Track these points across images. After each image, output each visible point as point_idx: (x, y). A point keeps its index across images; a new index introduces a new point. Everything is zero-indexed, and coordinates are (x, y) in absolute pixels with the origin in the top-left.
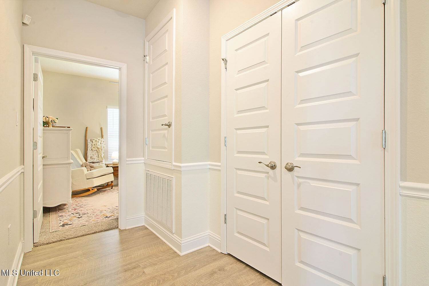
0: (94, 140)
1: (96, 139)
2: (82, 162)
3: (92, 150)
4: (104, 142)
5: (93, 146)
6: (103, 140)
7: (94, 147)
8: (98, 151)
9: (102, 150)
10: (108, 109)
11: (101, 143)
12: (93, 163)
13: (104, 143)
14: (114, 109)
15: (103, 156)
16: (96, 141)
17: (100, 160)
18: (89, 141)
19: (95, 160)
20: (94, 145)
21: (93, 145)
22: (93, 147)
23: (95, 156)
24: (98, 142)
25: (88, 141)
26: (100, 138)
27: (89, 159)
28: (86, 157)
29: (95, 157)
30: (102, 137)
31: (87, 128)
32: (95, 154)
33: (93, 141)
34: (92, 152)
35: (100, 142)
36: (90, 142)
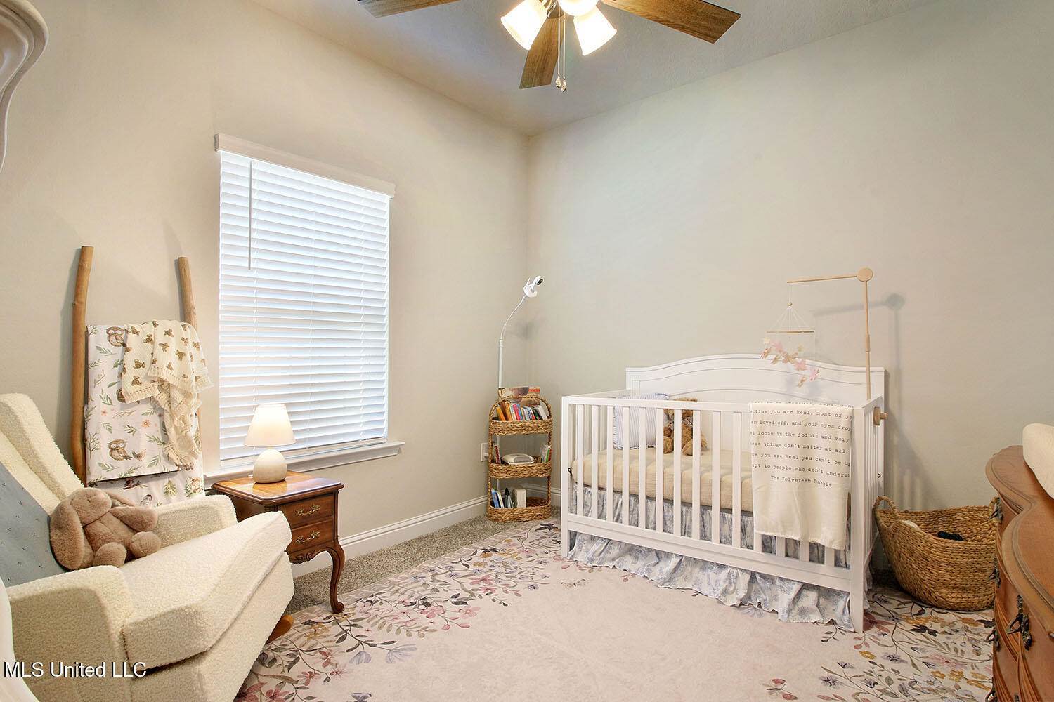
0: (135, 332)
1: (147, 329)
2: (52, 486)
3: (121, 397)
4: (196, 345)
5: (131, 373)
6: (189, 333)
7: (136, 381)
8: (163, 403)
9: (187, 395)
10: (221, 151)
11: (181, 355)
12: (129, 481)
13: (201, 354)
14: (259, 165)
15: (192, 433)
16: (149, 340)
17: (172, 456)
18: (98, 340)
19: (146, 460)
20: (139, 365)
21: (130, 364)
22: (128, 377)
23: (144, 433)
24: (164, 346)
25: (92, 338)
26: (175, 325)
27: (101, 464)
28: (79, 446)
29: (144, 442)
30: (186, 314)
31: (88, 252)
32: (146, 424)
33: (132, 337)
34: (121, 415)
35: (174, 344)
36: (105, 344)
